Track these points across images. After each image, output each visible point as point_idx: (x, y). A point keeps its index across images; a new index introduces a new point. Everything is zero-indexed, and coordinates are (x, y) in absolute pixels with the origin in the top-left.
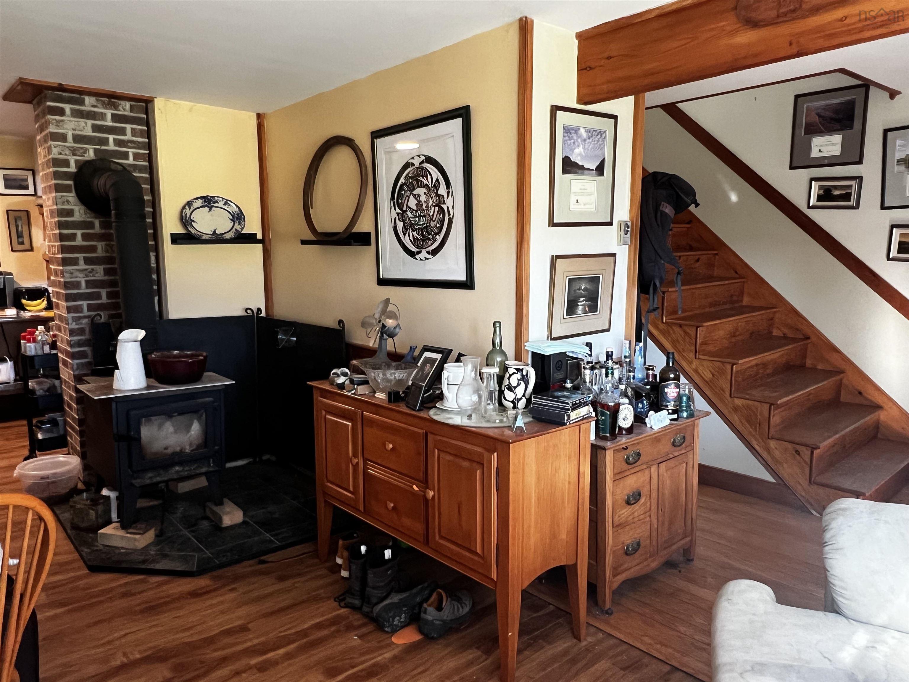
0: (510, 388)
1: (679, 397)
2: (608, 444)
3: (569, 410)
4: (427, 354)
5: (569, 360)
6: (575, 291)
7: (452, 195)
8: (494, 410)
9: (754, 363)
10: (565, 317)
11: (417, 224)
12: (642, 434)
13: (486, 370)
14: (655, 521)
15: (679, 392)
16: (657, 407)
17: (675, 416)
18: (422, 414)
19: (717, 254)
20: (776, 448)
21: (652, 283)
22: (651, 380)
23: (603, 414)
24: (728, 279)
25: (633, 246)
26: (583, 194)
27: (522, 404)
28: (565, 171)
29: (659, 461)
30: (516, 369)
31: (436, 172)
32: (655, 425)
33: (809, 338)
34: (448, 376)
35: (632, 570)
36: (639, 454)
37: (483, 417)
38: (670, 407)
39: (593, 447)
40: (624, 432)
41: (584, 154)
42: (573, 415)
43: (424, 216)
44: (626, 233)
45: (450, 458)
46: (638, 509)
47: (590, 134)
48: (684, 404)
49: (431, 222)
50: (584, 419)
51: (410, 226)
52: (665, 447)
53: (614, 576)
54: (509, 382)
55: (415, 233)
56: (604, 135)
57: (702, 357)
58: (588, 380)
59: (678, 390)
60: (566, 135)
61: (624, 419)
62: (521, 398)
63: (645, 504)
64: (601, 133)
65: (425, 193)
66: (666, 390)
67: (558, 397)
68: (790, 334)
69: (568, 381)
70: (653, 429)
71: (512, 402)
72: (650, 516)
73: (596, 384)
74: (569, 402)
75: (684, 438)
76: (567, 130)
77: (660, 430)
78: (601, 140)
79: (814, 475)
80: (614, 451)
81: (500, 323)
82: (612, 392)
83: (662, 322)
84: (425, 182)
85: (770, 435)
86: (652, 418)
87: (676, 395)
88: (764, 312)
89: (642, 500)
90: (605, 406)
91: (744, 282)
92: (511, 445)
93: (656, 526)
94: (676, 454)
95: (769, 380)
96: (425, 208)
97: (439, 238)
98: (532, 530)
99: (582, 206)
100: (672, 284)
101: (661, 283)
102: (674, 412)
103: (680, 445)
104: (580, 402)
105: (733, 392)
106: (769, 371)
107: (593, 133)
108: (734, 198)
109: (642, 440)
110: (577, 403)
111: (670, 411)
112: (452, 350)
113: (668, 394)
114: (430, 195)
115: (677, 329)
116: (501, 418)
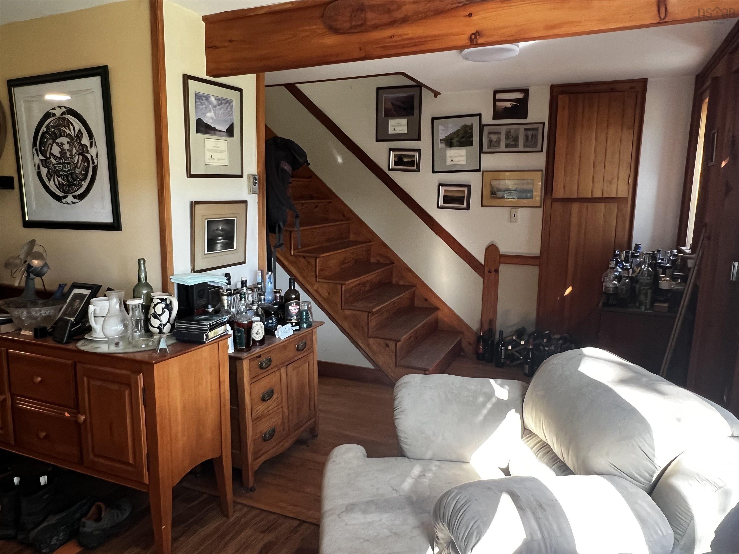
0: (156, 316)
1: (300, 312)
2: (245, 355)
3: (207, 330)
4: (76, 291)
5: (210, 289)
6: (214, 231)
7: (95, 145)
8: (141, 336)
9: (358, 282)
10: (206, 253)
11: (62, 171)
12: (271, 344)
13: (132, 302)
14: (286, 410)
15: (299, 309)
16: (283, 321)
17: (298, 327)
18: (71, 346)
19: (330, 202)
20: (374, 344)
21: (277, 225)
22: (278, 300)
23: (239, 331)
24: (337, 221)
25: (261, 195)
26: (216, 151)
27: (167, 329)
28: (198, 131)
29: (287, 363)
30: (160, 299)
31: (78, 124)
32: (282, 336)
33: (393, 263)
34: (95, 310)
35: (270, 452)
36: (270, 360)
37: (130, 343)
38: (293, 321)
39: (231, 358)
40: (258, 344)
41: (214, 118)
42: (211, 334)
43: (69, 163)
44: (255, 184)
45: (98, 383)
46: (271, 403)
47: (219, 102)
48: (304, 318)
49: (77, 169)
50: (221, 337)
51: (55, 172)
52: (291, 352)
53: (255, 459)
54: (155, 311)
55: (60, 179)
56: (232, 104)
57: (320, 280)
58: (226, 304)
59: (298, 307)
60: (198, 100)
61: (257, 334)
62: (166, 324)
63: (277, 398)
64: (229, 102)
65: (68, 142)
66: (290, 308)
67: (198, 321)
68: (382, 261)
69: (210, 306)
70: (281, 339)
71: (158, 328)
72: (282, 407)
73: (233, 307)
74: (207, 324)
75: (305, 343)
76: (198, 96)
77: (286, 339)
78: (229, 107)
79: (398, 359)
80: (249, 360)
81: (144, 260)
82: (246, 313)
83: (291, 255)
84: (68, 132)
85: (369, 336)
86: (279, 330)
87: (297, 311)
88: (363, 245)
89: (275, 396)
90: (241, 325)
91: (350, 223)
92: (155, 365)
93: (287, 414)
94: (300, 356)
95: (368, 295)
96: (68, 156)
97: (85, 184)
98: (180, 435)
99: (216, 161)
100: (293, 225)
101: (284, 225)
102: (297, 324)
103: (303, 349)
104: (217, 323)
105: (343, 305)
106: (367, 288)
107: (221, 101)
108: (340, 160)
109: (272, 348)
110: (214, 324)
111: (294, 324)
112: (101, 286)
113: (292, 311)
114: (73, 144)
115: (302, 260)
116: (146, 343)
